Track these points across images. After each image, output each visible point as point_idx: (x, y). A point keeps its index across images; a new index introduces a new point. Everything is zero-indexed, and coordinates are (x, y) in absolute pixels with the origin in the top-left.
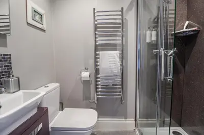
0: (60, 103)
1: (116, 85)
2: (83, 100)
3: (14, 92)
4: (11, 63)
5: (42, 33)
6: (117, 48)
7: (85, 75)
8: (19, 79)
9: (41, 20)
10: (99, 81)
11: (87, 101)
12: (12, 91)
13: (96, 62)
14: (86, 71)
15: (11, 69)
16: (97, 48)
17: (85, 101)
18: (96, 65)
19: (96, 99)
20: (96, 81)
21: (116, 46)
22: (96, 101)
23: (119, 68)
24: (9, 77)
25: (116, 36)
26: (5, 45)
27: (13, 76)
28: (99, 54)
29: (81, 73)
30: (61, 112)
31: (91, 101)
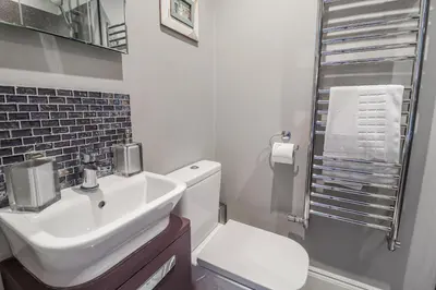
0: (221, 204)
1: (376, 190)
2: (272, 210)
3: (130, 175)
4: (129, 114)
5: (191, 47)
6: (394, 74)
7: (283, 150)
8: (140, 147)
9: (190, 18)
10: (319, 172)
11: (282, 214)
12: (127, 172)
13: (316, 117)
14: (285, 141)
15: (130, 125)
16: (325, 76)
17: (275, 214)
18: (316, 127)
19: (306, 216)
20: (311, 171)
21: (391, 70)
22: (306, 223)
23: (398, 140)
24: (124, 142)
25: (395, 33)
26: (119, 76)
27: (131, 141)
28: (327, 96)
29: (271, 145)
30: (220, 226)
31: (292, 218)
